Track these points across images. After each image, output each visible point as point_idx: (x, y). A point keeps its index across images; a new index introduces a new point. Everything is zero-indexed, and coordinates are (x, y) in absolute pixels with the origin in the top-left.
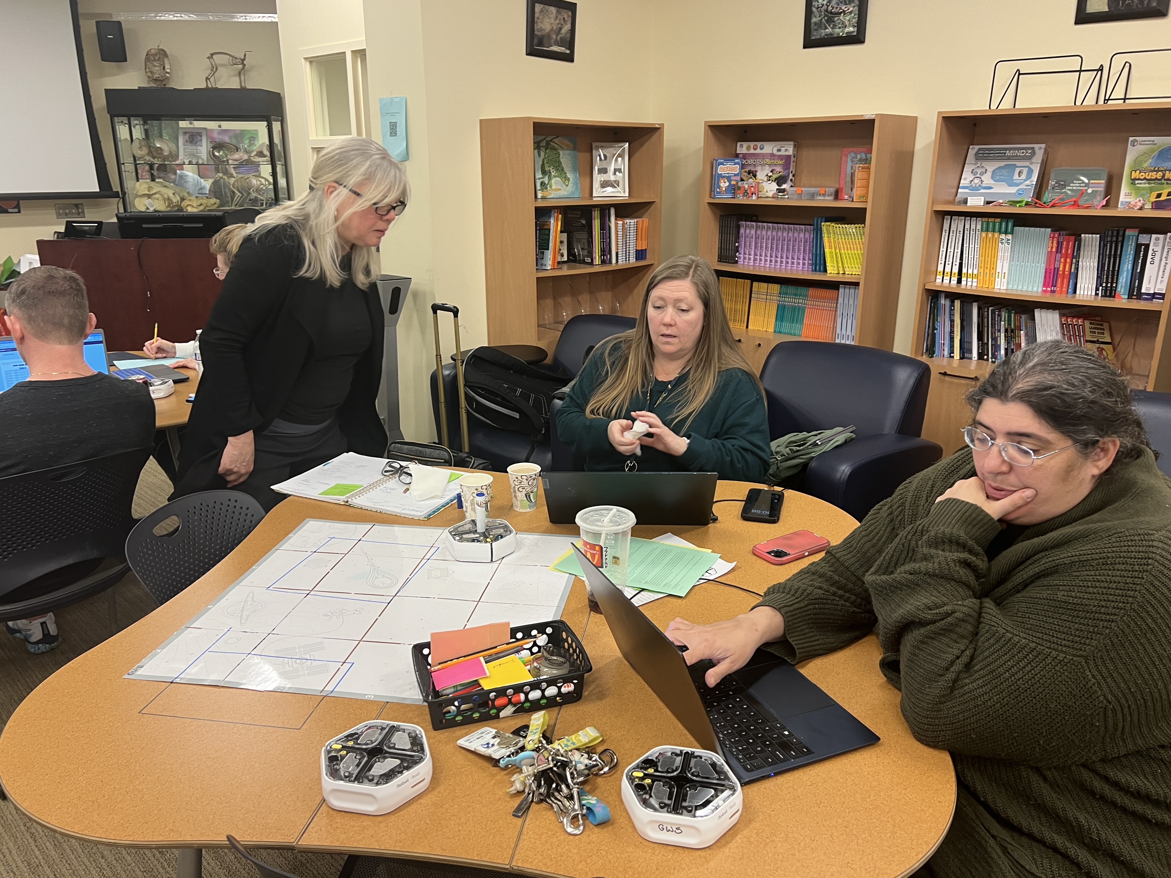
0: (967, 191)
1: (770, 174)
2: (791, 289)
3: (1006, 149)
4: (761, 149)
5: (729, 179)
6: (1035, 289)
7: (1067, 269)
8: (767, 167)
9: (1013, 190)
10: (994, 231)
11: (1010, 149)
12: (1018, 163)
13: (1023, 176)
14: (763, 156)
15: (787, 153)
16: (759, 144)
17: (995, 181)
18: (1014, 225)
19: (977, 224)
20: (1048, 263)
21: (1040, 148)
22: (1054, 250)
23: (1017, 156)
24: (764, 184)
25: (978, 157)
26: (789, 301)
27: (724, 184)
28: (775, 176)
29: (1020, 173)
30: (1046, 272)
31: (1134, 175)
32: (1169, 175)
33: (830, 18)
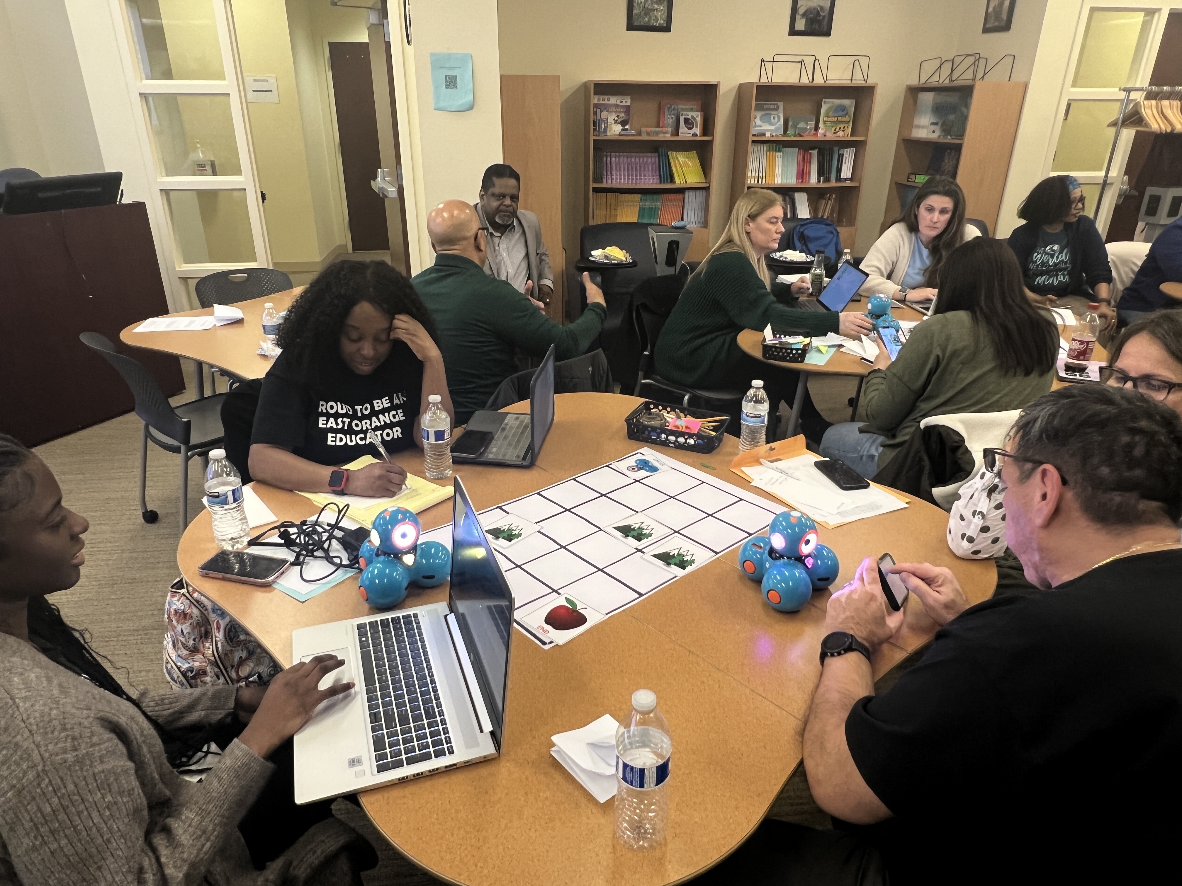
1: (616, 119)
2: (649, 197)
4: (609, 100)
7: (805, 169)
8: (614, 113)
9: (773, 128)
10: (773, 151)
11: (766, 104)
12: (773, 112)
13: (776, 120)
14: (611, 106)
15: (627, 104)
16: (606, 97)
17: (762, 123)
18: (781, 147)
19: (765, 147)
20: (798, 167)
21: (781, 104)
22: (800, 159)
23: (770, 108)
24: (613, 125)
26: (648, 204)
28: (619, 120)
29: (774, 118)
30: (797, 172)
31: (825, 119)
32: (839, 119)
33: (647, 12)
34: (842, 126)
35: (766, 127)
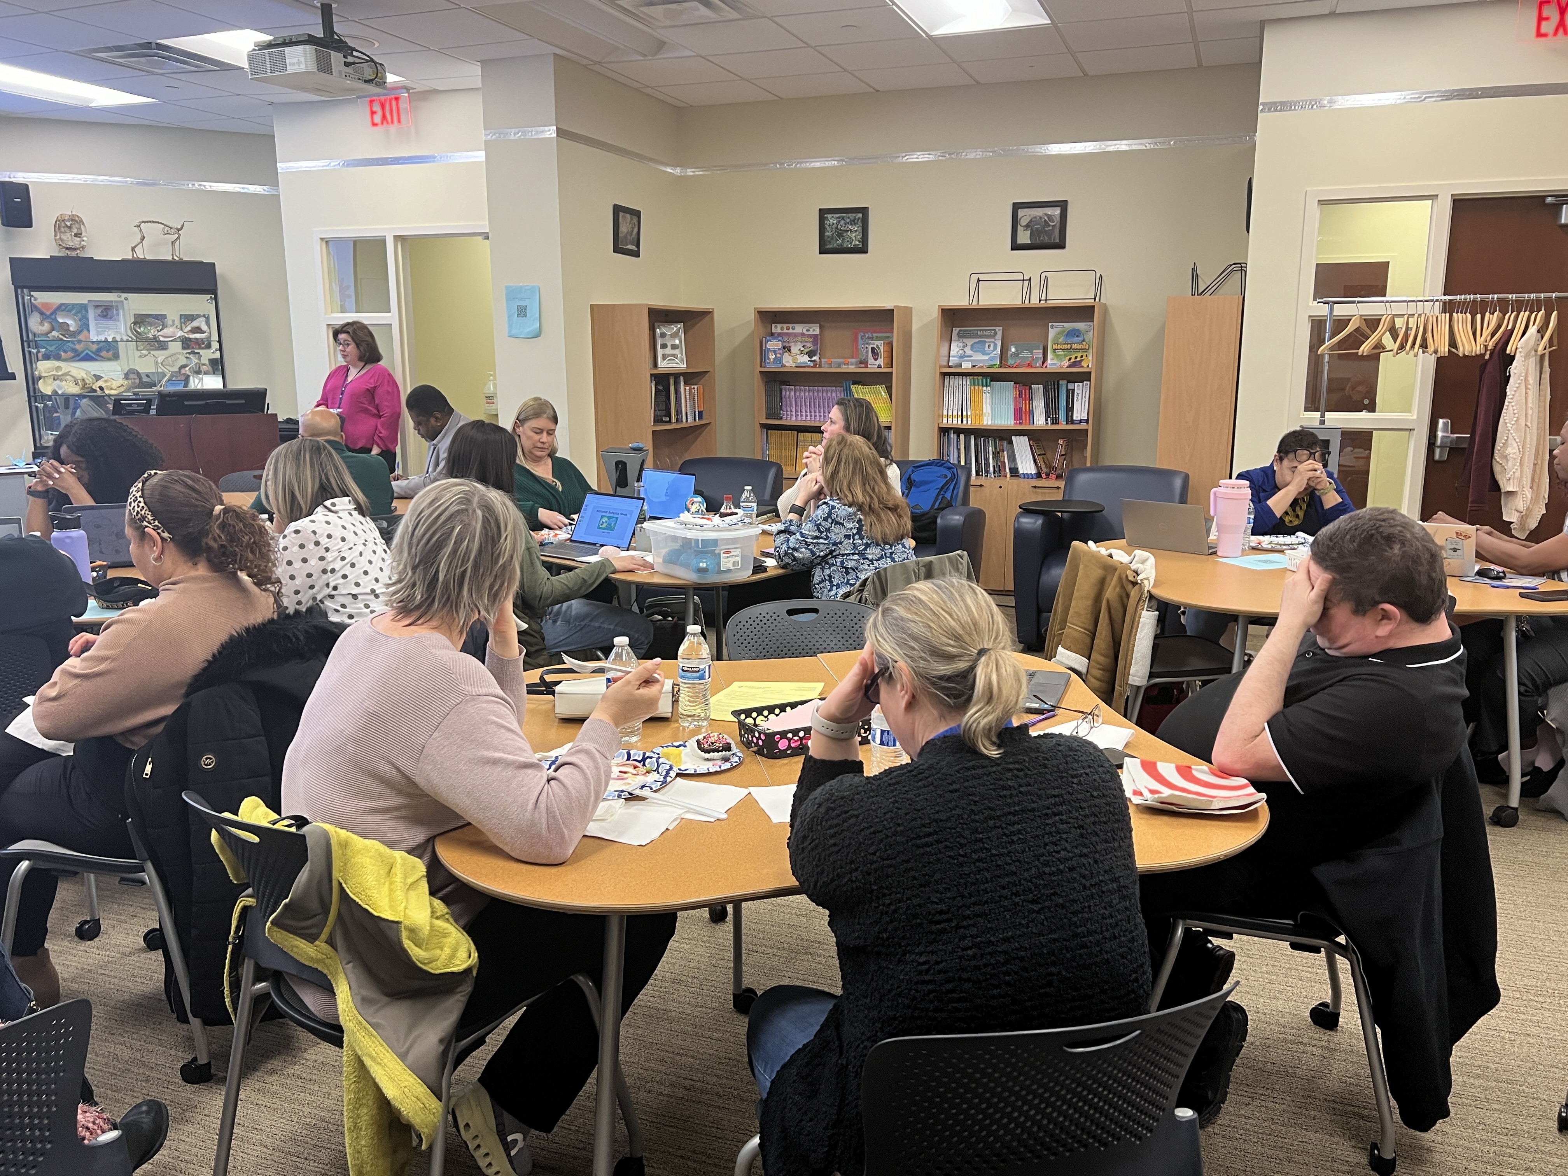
0: (958, 358)
1: (802, 349)
3: (977, 330)
4: (793, 329)
5: (775, 352)
6: (1008, 422)
7: (1026, 408)
8: (799, 343)
9: (986, 358)
10: (978, 385)
11: (980, 330)
12: (987, 340)
13: (992, 348)
14: (795, 335)
15: (814, 333)
16: (791, 326)
17: (975, 352)
18: (992, 380)
19: (968, 381)
20: (1015, 405)
21: (999, 330)
22: (1017, 396)
23: (985, 335)
24: (798, 357)
25: (961, 336)
27: (771, 357)
28: (806, 351)
29: (989, 346)
30: (1014, 409)
31: (1055, 347)
32: (1074, 346)
33: (840, 234)
34: (1079, 355)
35: (979, 357)
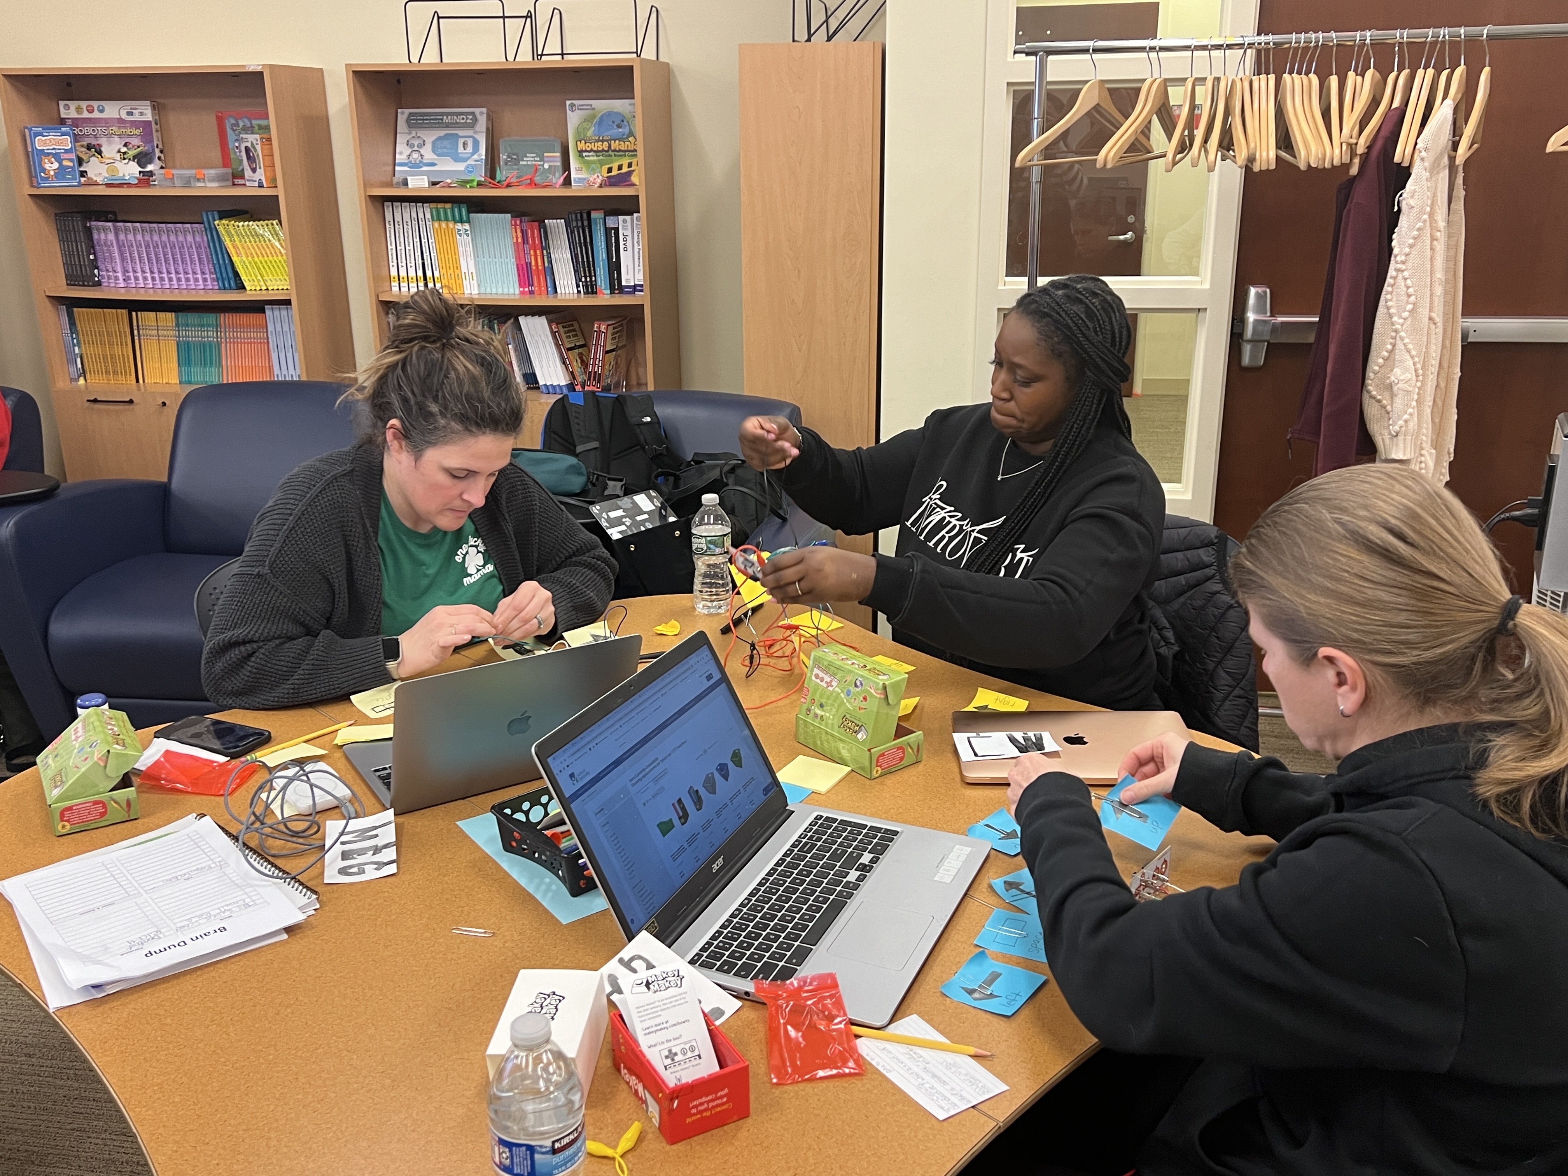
0: (406, 168)
1: (124, 150)
2: (192, 318)
3: (442, 114)
4: (101, 111)
5: (57, 157)
6: (511, 291)
7: (540, 264)
8: (116, 138)
9: (461, 167)
10: (447, 220)
11: (447, 114)
12: (460, 133)
13: (470, 149)
14: (107, 122)
15: (143, 118)
16: (95, 104)
17: (438, 155)
18: (469, 212)
19: (426, 212)
20: (518, 258)
21: (481, 113)
22: (520, 240)
23: (457, 123)
24: (117, 164)
25: (413, 124)
26: (194, 335)
27: (52, 166)
28: (132, 153)
29: (464, 144)
30: (518, 270)
31: (582, 146)
32: (615, 145)
34: (625, 162)
35: (448, 166)
